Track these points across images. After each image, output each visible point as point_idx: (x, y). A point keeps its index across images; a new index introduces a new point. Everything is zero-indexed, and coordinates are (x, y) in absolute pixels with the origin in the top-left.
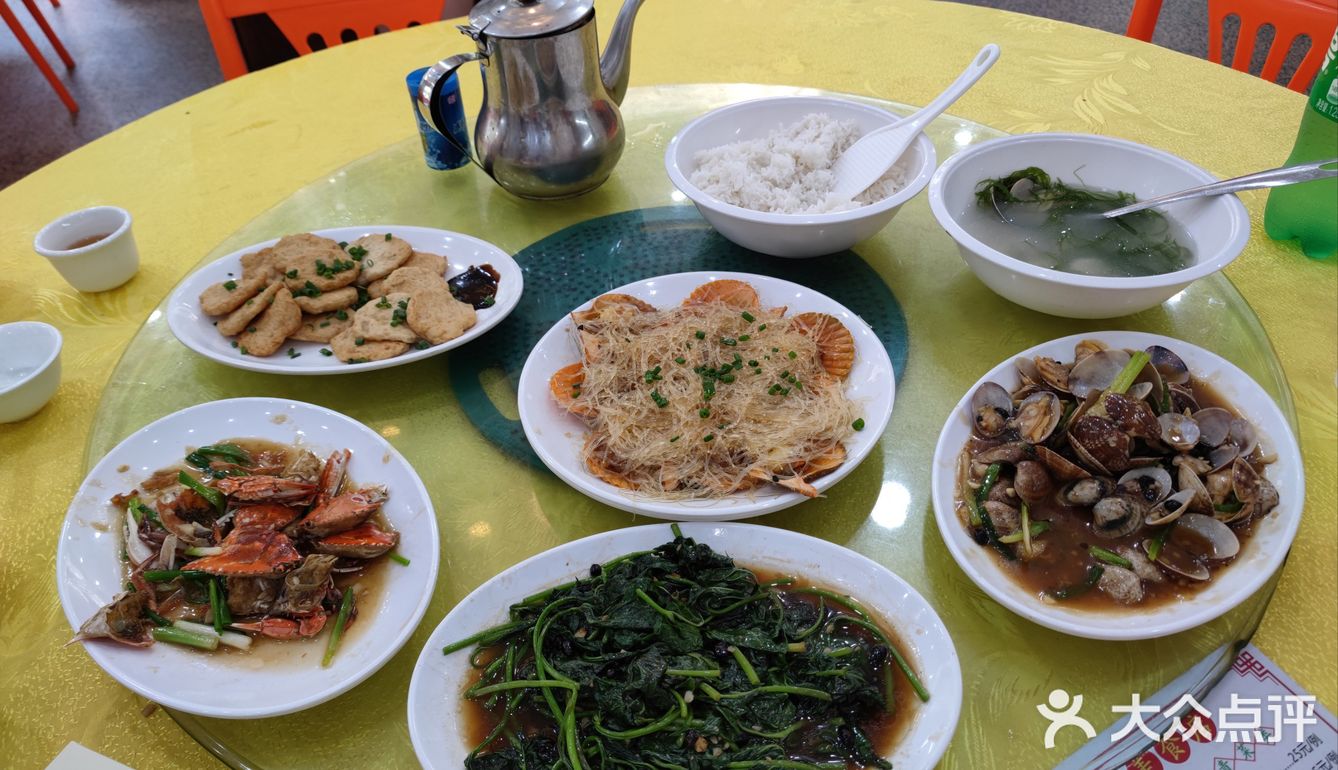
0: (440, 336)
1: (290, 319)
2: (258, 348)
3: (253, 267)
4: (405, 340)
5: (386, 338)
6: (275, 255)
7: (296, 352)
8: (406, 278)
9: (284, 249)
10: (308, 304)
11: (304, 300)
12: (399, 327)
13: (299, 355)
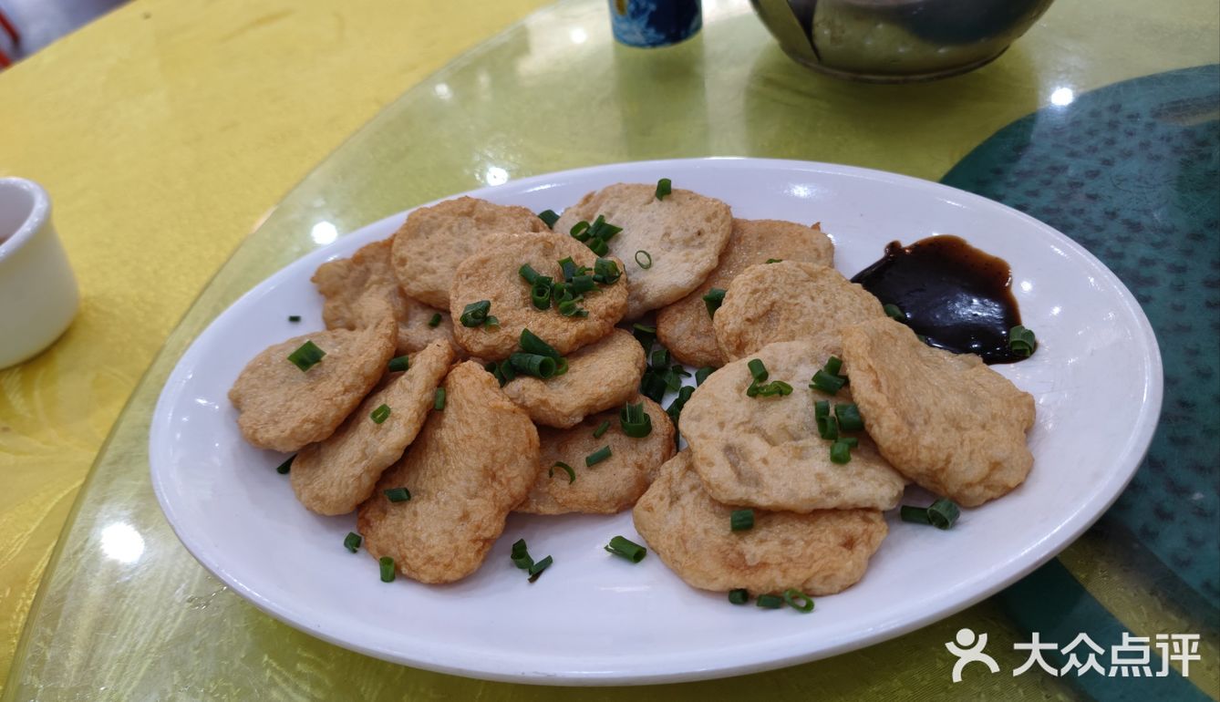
0: (985, 481)
1: (512, 459)
2: (430, 560)
3: (345, 294)
4: (884, 505)
5: (832, 502)
6: (403, 262)
7: (537, 558)
8: (775, 296)
9: (423, 243)
10: (544, 403)
11: (528, 388)
12: (855, 465)
13: (547, 562)
